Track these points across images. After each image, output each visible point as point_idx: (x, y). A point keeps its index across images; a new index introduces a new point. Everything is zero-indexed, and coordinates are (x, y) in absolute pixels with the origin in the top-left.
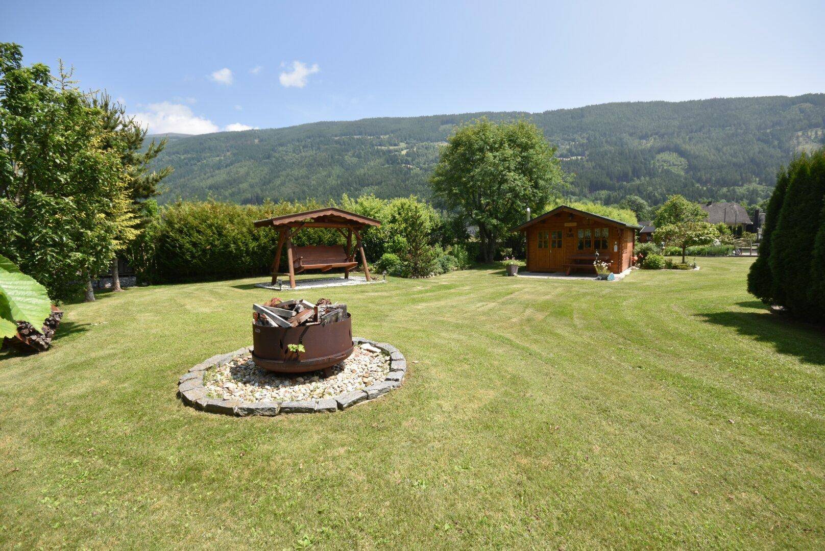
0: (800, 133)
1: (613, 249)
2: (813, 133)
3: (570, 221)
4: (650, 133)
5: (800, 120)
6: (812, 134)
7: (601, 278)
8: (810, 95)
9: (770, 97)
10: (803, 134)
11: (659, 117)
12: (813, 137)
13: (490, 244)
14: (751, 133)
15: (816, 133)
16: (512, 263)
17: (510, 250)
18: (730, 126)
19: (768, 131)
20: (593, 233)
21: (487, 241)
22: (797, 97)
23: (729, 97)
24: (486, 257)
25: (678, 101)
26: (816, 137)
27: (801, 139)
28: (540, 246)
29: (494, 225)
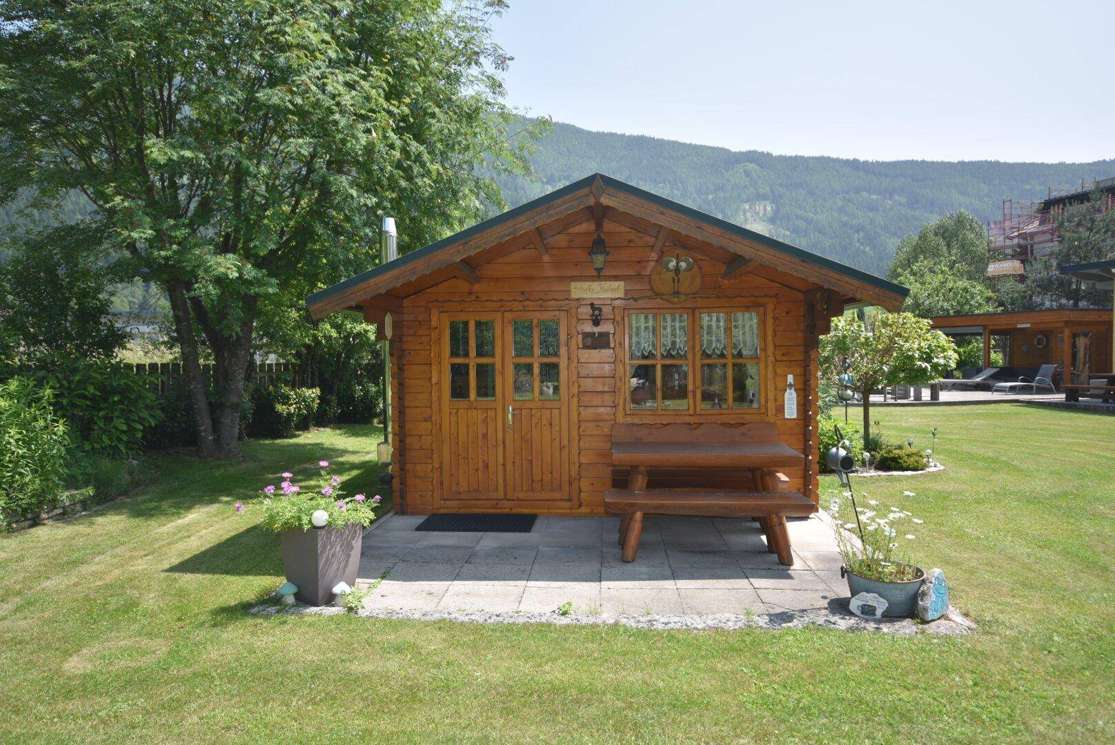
0: (747, 206)
1: (780, 409)
2: (762, 208)
3: (599, 276)
4: (557, 175)
5: (746, 187)
6: (759, 208)
7: (881, 606)
8: (755, 152)
9: (710, 148)
10: (750, 208)
11: (568, 150)
12: (761, 213)
13: (222, 373)
14: (690, 197)
15: (765, 209)
16: (320, 517)
17: (313, 393)
18: (665, 183)
19: (710, 197)
20: (694, 331)
21: (206, 359)
22: (741, 153)
23: (660, 137)
24: (205, 424)
25: (594, 129)
26: (765, 214)
27: (749, 215)
28: (459, 391)
29: (220, 281)
